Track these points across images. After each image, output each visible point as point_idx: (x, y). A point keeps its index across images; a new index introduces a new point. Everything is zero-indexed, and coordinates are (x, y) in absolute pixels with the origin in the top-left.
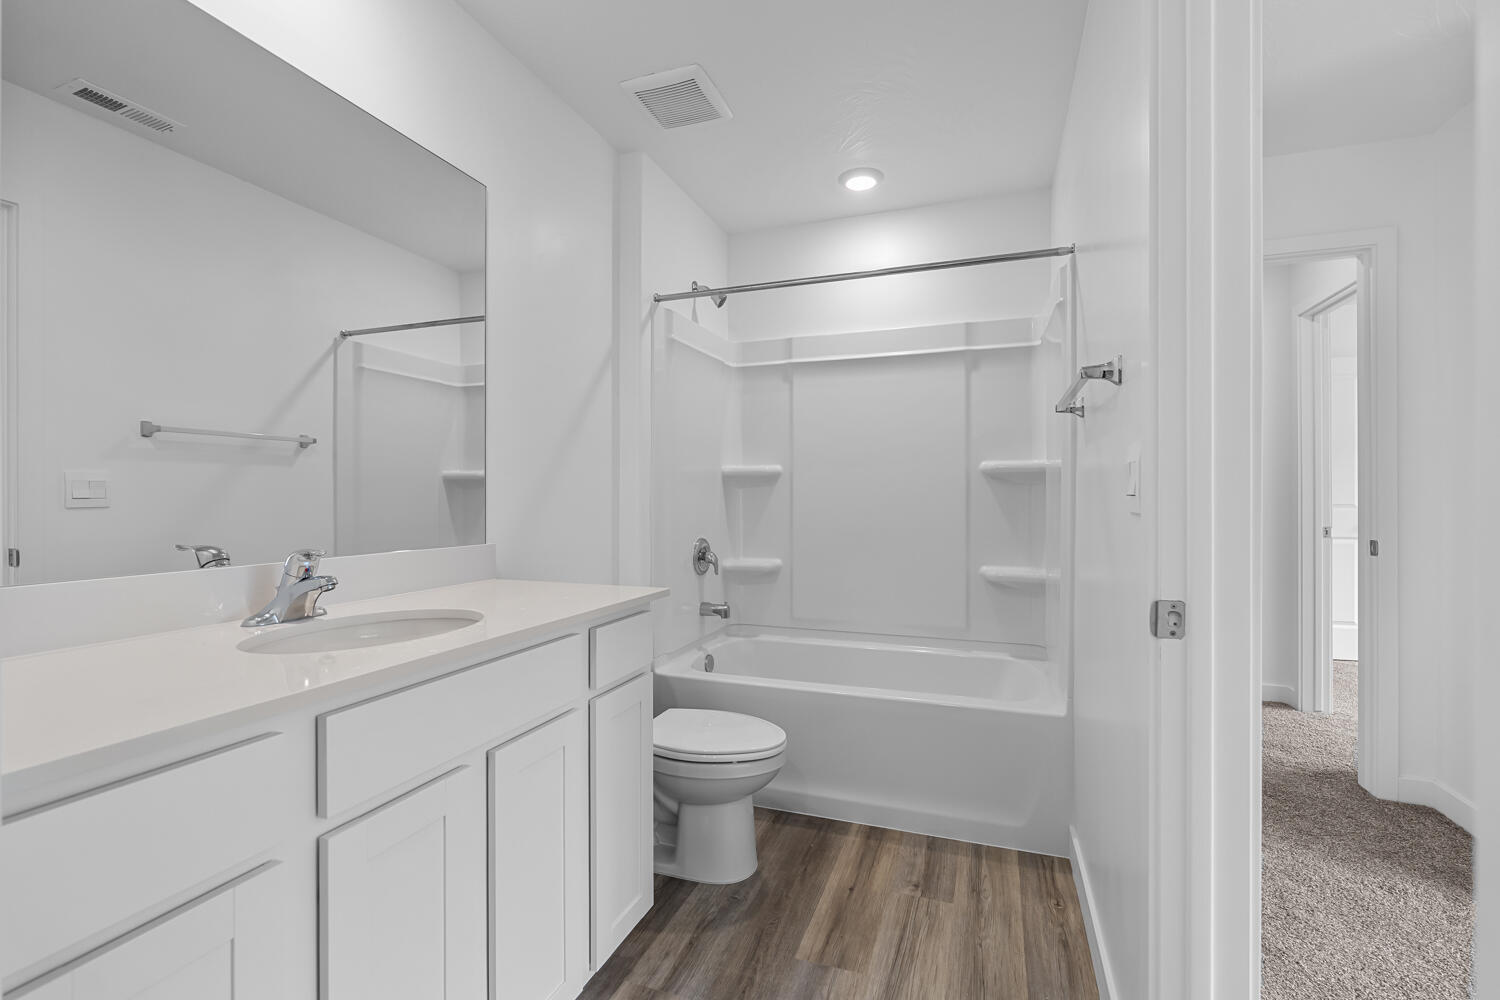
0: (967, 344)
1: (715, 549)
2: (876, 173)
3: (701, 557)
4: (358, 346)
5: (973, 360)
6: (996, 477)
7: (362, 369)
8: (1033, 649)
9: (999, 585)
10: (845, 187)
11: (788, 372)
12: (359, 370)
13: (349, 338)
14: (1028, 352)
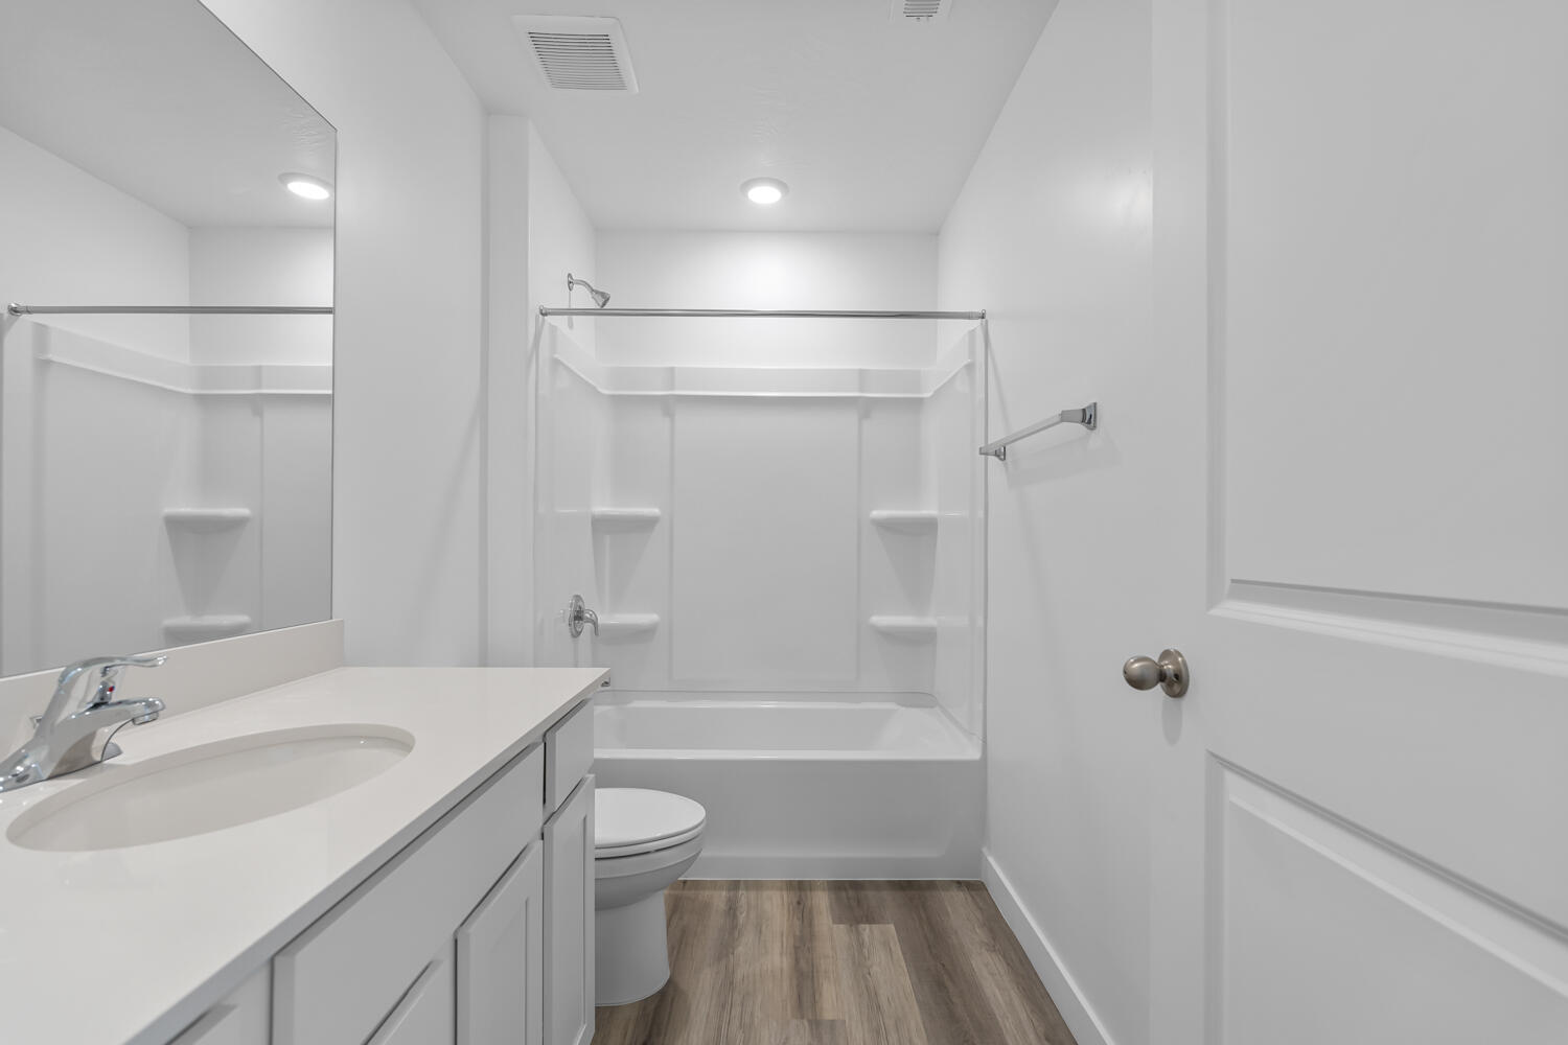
0: (861, 390)
1: (588, 605)
2: (782, 185)
3: (578, 616)
4: (41, 330)
5: (865, 407)
6: (888, 527)
7: (48, 362)
8: (919, 697)
9: (890, 636)
10: (747, 197)
11: (668, 405)
12: (43, 365)
13: (25, 316)
14: (916, 404)
